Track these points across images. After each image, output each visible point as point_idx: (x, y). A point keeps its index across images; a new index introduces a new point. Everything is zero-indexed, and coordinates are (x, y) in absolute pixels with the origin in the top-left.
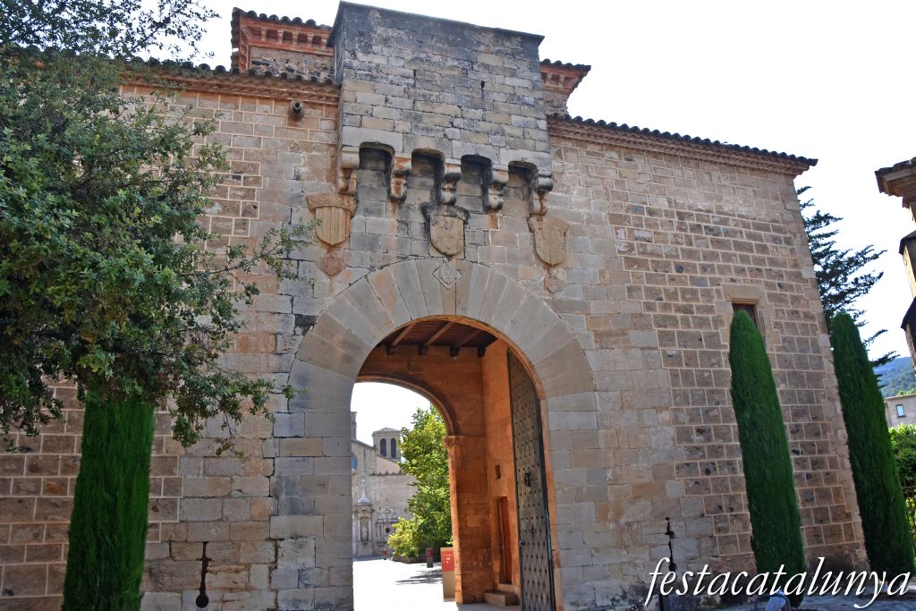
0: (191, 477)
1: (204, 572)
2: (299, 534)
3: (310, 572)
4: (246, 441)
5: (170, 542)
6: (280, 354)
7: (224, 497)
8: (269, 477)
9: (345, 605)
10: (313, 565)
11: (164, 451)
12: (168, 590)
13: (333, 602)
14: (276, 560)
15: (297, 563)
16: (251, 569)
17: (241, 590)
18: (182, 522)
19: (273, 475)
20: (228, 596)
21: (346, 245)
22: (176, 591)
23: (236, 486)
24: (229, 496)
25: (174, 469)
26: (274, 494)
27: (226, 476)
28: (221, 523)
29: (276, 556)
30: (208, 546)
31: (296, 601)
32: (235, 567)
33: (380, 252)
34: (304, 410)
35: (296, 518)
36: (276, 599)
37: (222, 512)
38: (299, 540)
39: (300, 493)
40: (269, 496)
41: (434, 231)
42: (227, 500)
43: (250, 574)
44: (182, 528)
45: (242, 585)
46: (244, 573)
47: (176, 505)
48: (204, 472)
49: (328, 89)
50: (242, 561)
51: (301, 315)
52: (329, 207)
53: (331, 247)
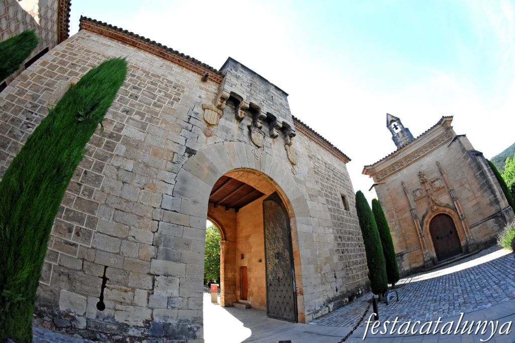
0: (104, 219)
1: (103, 286)
2: (170, 274)
3: (176, 300)
4: (143, 206)
5: (83, 260)
6: (174, 163)
7: (123, 239)
8: (154, 232)
9: (198, 321)
10: (178, 295)
11: (92, 198)
12: (78, 293)
13: (190, 319)
14: (153, 289)
15: (167, 293)
16: (136, 291)
17: (128, 304)
18: (93, 248)
19: (157, 231)
20: (119, 307)
21: (216, 127)
22: (83, 295)
23: (132, 233)
24: (126, 239)
25: (95, 211)
26: (156, 244)
27: (126, 225)
28: (118, 256)
29: (153, 285)
30: (107, 269)
31: (166, 317)
32: (124, 288)
33: (230, 135)
34: (182, 197)
35: (168, 262)
36: (152, 315)
37: (120, 248)
38: (169, 278)
39: (173, 247)
40: (153, 245)
41: (253, 135)
42: (124, 241)
43: (134, 295)
44: (92, 252)
45: (129, 302)
46: (130, 293)
47: (91, 236)
48: (113, 219)
49: (219, 76)
50: (129, 285)
51: (189, 148)
52: (212, 110)
53: (209, 125)
